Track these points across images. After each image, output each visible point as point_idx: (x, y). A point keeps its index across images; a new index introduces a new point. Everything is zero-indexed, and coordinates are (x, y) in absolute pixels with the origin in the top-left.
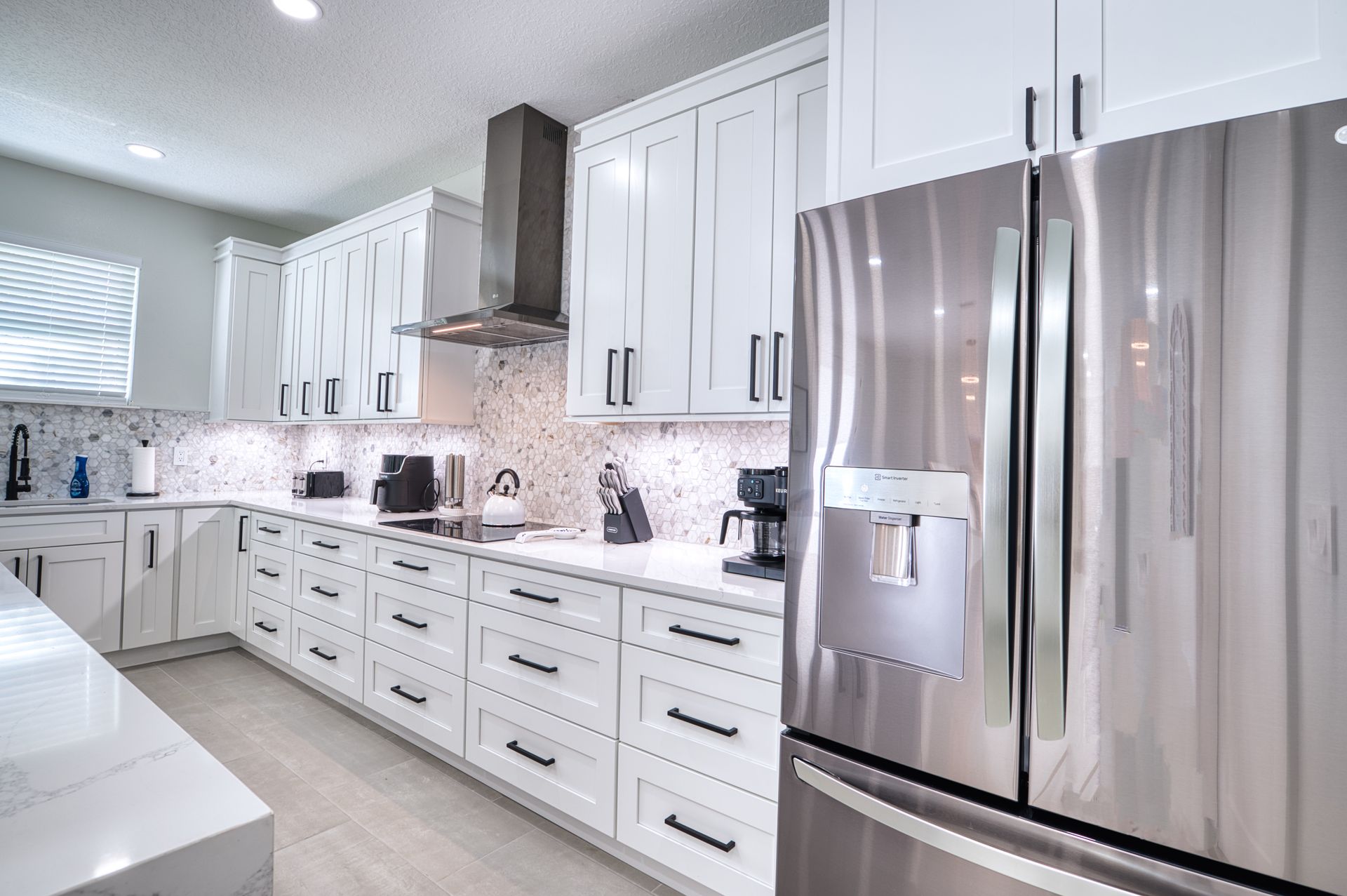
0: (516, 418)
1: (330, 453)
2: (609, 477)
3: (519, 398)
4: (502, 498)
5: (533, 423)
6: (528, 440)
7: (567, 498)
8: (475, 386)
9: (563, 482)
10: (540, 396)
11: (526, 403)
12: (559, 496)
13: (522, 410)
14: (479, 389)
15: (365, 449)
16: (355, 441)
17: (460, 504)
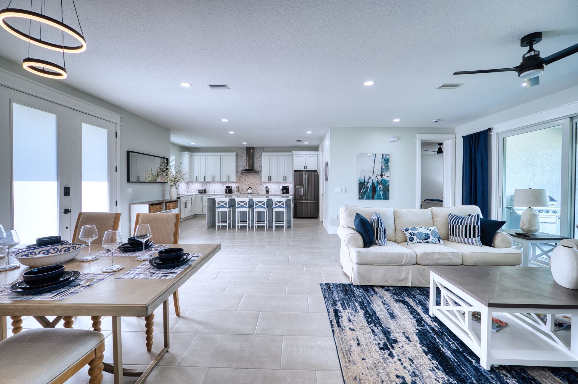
0: (246, 181)
1: (199, 186)
2: (266, 188)
3: (247, 179)
4: (250, 191)
5: (249, 182)
6: (248, 184)
7: (255, 190)
8: (238, 177)
9: (255, 189)
10: (250, 179)
11: (248, 180)
12: (254, 190)
13: (247, 180)
14: (239, 178)
15: (210, 186)
16: (207, 184)
17: (238, 192)
